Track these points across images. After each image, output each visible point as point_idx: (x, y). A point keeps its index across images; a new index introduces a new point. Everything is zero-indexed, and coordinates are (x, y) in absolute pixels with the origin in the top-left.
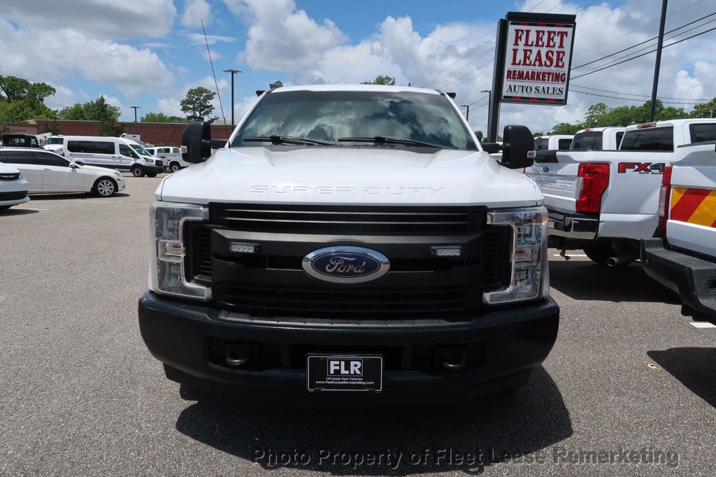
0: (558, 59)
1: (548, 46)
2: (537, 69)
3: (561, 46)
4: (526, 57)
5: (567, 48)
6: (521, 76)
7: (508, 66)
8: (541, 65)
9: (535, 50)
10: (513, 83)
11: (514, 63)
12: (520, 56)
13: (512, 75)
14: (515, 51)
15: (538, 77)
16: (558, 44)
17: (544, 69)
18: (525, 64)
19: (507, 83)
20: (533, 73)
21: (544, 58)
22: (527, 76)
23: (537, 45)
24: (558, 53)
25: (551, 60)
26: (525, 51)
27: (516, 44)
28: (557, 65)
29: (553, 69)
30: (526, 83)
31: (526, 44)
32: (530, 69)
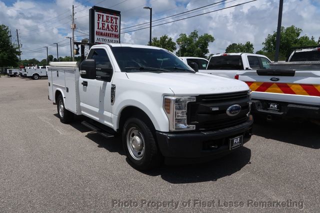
0: (116, 29)
1: (111, 23)
2: (108, 32)
3: (116, 23)
4: (103, 26)
5: (118, 25)
6: (102, 34)
7: (96, 29)
8: (109, 30)
9: (106, 24)
10: (99, 37)
11: (98, 28)
12: (101, 26)
13: (98, 33)
14: (98, 23)
15: (108, 36)
16: (115, 22)
17: (110, 32)
18: (103, 29)
19: (96, 37)
20: (106, 33)
21: (110, 28)
22: (104, 35)
23: (107, 22)
24: (115, 26)
25: (113, 28)
26: (103, 24)
27: (99, 20)
28: (115, 31)
30: (104, 38)
31: (103, 21)
32: (105, 31)
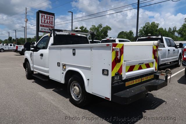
0: (52, 23)
1: (49, 20)
2: (47, 25)
3: (52, 20)
4: (44, 22)
5: (53, 21)
6: (43, 26)
7: (40, 23)
8: (48, 24)
9: (46, 20)
10: (42, 28)
11: (42, 23)
12: (43, 21)
13: (41, 26)
15: (48, 27)
16: (51, 20)
17: (49, 25)
19: (40, 28)
20: (46, 26)
21: (49, 23)
24: (52, 22)
25: (50, 23)
26: (44, 20)
27: (42, 18)
28: (52, 24)
29: (51, 25)
30: (45, 28)
31: (44, 19)
